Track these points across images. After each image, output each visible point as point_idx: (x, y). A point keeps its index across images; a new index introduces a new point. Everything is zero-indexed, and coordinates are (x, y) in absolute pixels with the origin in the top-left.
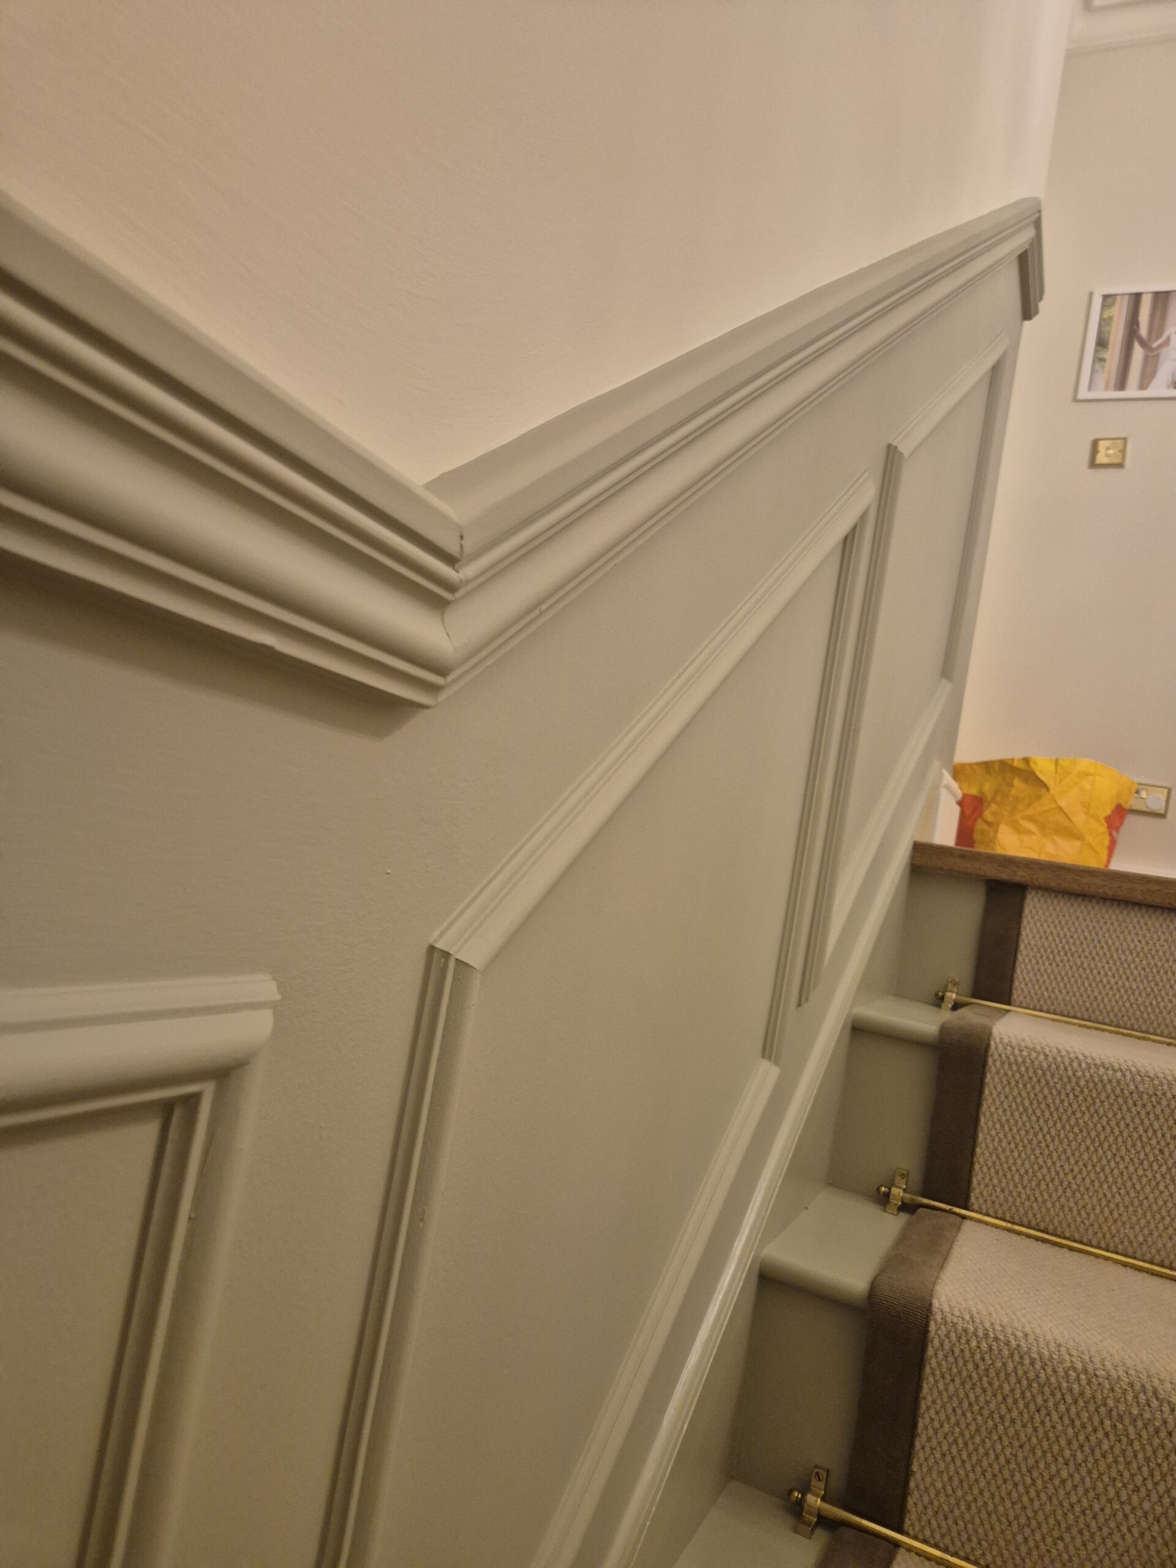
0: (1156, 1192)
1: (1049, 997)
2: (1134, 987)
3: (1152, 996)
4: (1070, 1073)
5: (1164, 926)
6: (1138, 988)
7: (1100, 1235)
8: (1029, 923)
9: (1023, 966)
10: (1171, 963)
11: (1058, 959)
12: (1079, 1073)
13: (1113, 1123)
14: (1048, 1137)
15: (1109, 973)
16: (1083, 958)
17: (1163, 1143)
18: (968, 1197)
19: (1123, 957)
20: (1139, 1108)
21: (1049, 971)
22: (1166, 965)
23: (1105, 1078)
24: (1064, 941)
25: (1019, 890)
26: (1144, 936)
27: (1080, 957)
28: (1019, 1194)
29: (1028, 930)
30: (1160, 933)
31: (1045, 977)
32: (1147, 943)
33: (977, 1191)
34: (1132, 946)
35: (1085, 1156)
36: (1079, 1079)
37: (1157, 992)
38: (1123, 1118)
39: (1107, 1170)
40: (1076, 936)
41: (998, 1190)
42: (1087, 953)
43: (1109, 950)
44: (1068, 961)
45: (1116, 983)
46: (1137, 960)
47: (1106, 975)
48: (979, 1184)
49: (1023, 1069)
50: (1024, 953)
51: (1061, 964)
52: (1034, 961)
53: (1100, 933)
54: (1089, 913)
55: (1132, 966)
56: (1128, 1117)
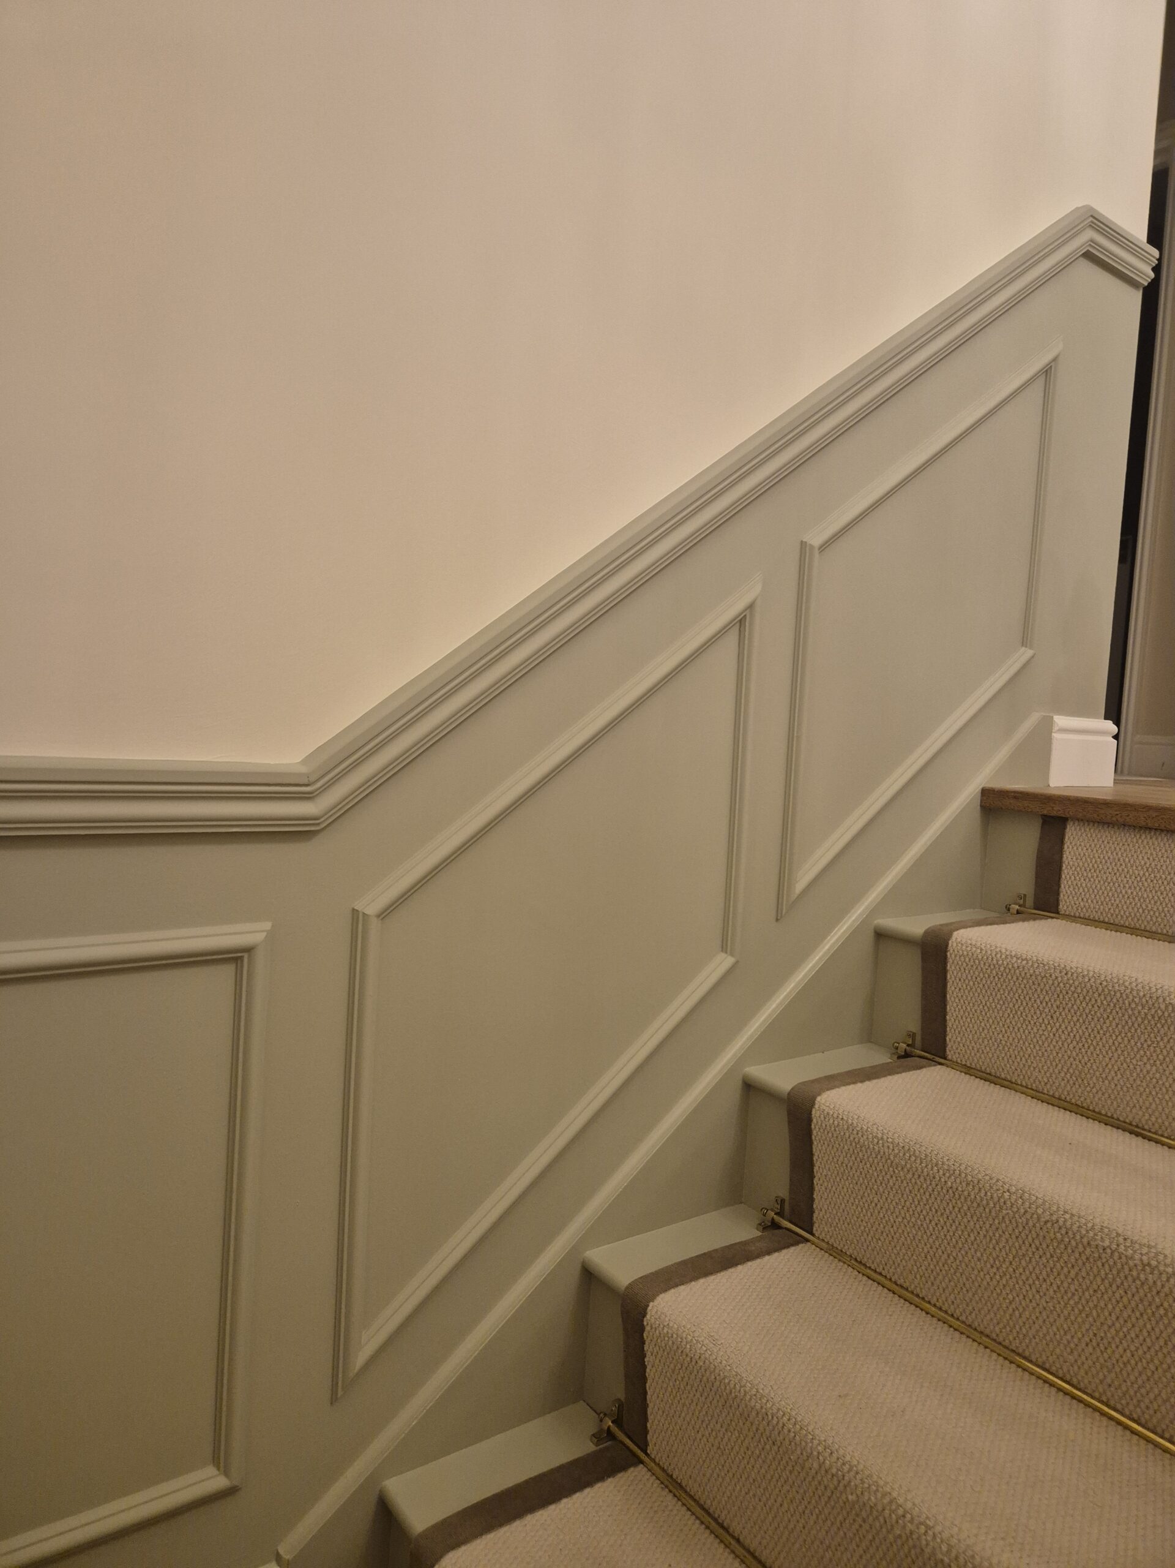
0: (1052, 1046)
1: (1085, 906)
2: (1145, 896)
3: (1159, 903)
4: (995, 962)
5: (1167, 845)
6: (1148, 896)
7: (1022, 1077)
8: (1068, 848)
9: (1065, 882)
10: (1172, 875)
11: (1090, 875)
12: (1000, 962)
13: (1022, 997)
14: (986, 1008)
15: (1127, 885)
16: (1108, 874)
17: (1052, 1011)
18: (945, 1051)
19: (1136, 872)
20: (1036, 986)
21: (1084, 885)
22: (1169, 877)
23: (1016, 965)
24: (1094, 861)
25: (1062, 821)
26: (1152, 854)
27: (1105, 873)
28: (973, 1047)
29: (1068, 853)
30: (1163, 851)
31: (1081, 890)
32: (1154, 860)
33: (950, 1046)
34: (1143, 863)
35: (1008, 1021)
36: (1000, 966)
37: (1162, 899)
38: (1027, 994)
39: (1021, 1030)
40: (1102, 856)
41: (961, 1045)
42: (1110, 870)
43: (1126, 867)
44: (1097, 877)
45: (1132, 893)
46: (1147, 874)
47: (1124, 887)
48: (950, 1041)
49: (967, 960)
50: (1066, 871)
51: (1092, 879)
52: (1073, 878)
53: (1120, 853)
54: (1111, 837)
55: (1144, 879)
56: (1030, 992)
